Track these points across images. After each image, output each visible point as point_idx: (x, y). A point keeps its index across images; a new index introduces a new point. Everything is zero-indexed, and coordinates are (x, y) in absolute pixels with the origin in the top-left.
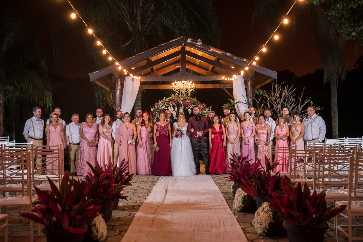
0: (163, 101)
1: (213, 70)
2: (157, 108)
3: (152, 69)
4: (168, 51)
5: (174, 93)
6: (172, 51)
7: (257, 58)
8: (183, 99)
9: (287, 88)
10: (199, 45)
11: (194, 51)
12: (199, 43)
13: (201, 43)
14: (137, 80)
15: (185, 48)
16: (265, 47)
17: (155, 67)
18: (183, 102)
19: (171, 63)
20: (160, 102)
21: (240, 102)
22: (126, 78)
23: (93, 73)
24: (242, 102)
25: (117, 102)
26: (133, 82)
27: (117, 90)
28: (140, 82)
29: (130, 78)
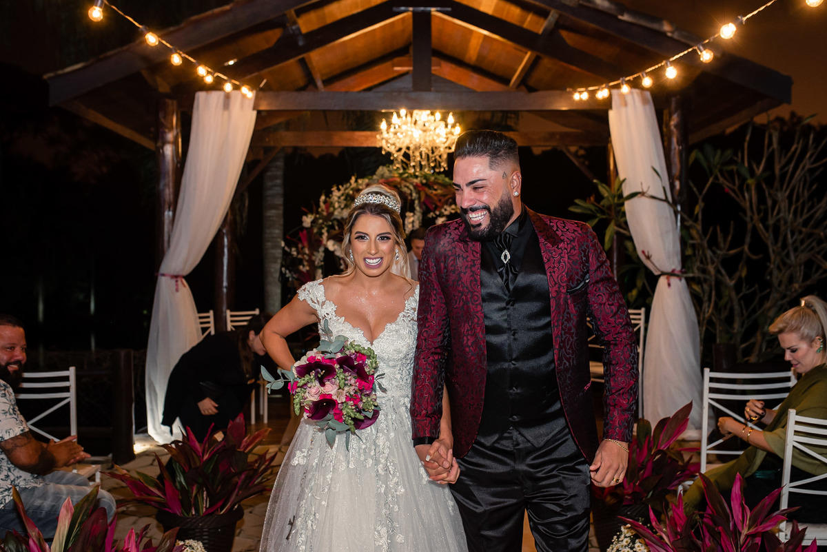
0: (346, 189)
2: (325, 213)
5: (387, 159)
8: (416, 181)
17: (319, 58)
18: (418, 193)
19: (376, 54)
20: (336, 194)
21: (642, 194)
22: (201, 96)
23: (60, 72)
24: (651, 193)
25: (164, 190)
26: (226, 113)
27: (165, 142)
28: (255, 113)
29: (215, 96)
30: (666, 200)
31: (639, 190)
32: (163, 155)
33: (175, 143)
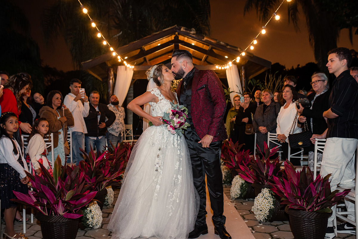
1: (206, 60)
3: (145, 59)
4: (162, 40)
6: (165, 40)
7: (255, 42)
9: (281, 77)
10: (192, 34)
11: (187, 40)
12: (193, 32)
13: (195, 32)
14: (130, 69)
15: (178, 37)
16: (265, 28)
17: (148, 57)
19: (164, 53)
21: (234, 92)
22: (119, 67)
23: (86, 62)
24: (236, 91)
25: (110, 92)
26: (126, 71)
27: (110, 79)
28: (133, 71)
29: (123, 67)
30: (240, 93)
31: (233, 91)
32: (110, 83)
33: (113, 79)
